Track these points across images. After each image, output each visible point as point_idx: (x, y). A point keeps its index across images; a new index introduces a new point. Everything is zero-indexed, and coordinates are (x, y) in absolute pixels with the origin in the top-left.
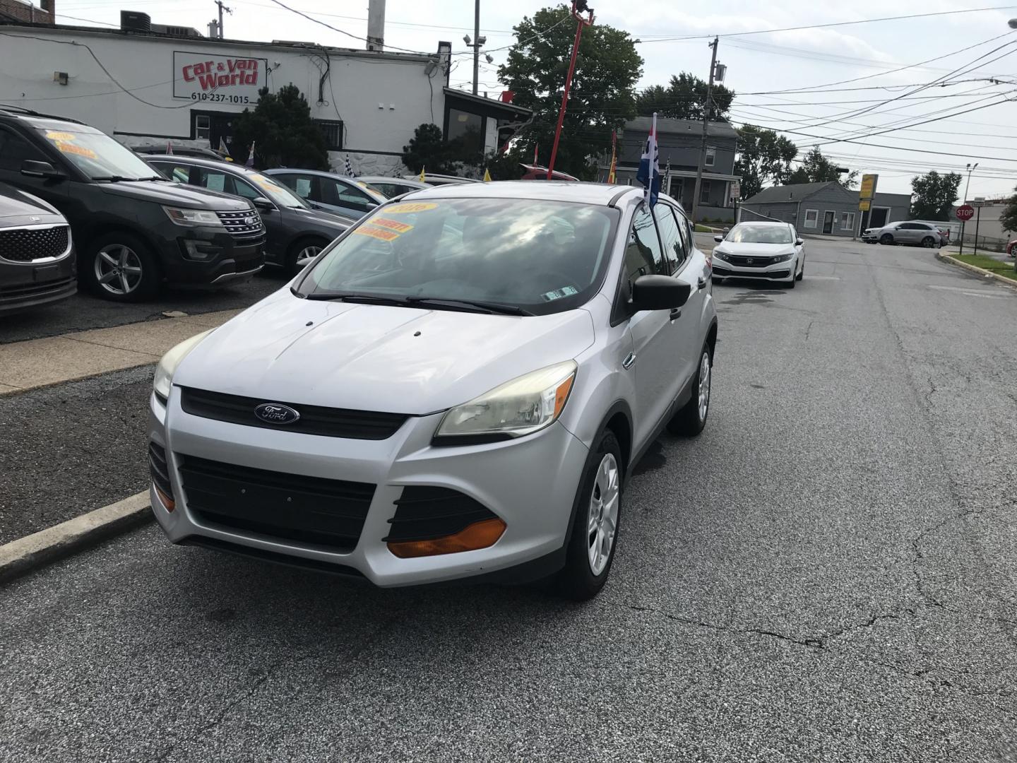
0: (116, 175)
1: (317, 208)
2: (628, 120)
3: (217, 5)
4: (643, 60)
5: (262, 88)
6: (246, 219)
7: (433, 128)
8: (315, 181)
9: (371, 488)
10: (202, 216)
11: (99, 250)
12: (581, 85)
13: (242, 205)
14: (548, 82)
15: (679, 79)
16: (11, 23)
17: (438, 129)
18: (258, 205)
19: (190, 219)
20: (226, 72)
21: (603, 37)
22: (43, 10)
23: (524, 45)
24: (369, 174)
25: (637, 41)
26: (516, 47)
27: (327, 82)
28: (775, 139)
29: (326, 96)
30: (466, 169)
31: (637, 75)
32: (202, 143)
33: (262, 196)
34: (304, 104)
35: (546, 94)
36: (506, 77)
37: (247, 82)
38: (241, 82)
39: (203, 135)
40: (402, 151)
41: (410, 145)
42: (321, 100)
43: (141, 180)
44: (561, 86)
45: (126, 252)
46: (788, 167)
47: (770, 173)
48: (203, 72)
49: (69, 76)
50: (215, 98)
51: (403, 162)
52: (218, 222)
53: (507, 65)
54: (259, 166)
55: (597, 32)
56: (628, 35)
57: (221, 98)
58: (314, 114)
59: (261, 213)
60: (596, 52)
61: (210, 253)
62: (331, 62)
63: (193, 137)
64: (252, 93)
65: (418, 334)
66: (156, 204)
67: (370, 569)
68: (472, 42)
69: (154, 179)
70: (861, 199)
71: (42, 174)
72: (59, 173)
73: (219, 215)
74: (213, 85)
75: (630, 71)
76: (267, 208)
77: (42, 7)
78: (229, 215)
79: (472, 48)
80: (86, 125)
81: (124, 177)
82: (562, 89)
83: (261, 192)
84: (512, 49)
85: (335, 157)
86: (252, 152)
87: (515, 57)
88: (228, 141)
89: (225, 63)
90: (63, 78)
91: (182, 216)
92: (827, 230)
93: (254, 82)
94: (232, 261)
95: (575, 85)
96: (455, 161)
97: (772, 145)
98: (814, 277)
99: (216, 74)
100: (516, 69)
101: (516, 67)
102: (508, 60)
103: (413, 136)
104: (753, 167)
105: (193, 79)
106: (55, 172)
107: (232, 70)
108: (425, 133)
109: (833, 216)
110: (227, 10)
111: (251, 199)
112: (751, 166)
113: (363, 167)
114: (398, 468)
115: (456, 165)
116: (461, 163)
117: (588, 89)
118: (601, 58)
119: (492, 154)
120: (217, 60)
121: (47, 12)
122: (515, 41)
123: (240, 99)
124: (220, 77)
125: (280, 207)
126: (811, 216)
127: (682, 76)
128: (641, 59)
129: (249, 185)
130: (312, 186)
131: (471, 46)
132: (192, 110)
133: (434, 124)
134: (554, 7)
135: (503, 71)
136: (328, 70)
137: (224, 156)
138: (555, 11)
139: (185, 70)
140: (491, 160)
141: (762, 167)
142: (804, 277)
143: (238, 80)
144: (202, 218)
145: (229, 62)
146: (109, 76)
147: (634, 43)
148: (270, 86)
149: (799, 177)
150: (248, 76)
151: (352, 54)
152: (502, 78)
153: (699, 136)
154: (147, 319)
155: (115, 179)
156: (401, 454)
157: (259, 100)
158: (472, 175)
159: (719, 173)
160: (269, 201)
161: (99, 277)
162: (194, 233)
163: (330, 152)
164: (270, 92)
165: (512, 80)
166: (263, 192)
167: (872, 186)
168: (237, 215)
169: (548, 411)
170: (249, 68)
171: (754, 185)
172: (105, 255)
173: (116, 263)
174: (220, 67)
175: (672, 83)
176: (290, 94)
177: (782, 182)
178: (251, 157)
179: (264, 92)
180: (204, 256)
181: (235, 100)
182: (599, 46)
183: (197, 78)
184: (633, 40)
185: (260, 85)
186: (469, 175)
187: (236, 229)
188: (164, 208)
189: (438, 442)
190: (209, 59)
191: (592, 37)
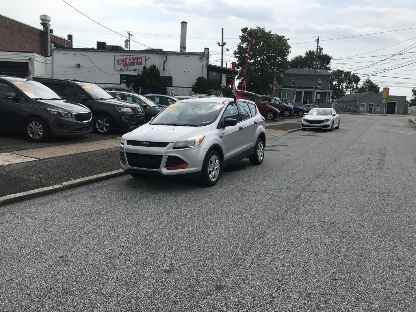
0: (102, 98)
1: (161, 106)
2: (286, 70)
3: (128, 34)
4: (291, 46)
5: (144, 66)
6: (139, 110)
7: (203, 78)
8: (161, 98)
9: (162, 156)
10: (126, 109)
11: (98, 119)
12: (266, 57)
13: (137, 106)
14: (254, 57)
15: (309, 52)
16: (61, 48)
17: (205, 78)
18: (142, 106)
19: (123, 110)
20: (132, 61)
21: (275, 38)
22: (69, 40)
23: (243, 43)
24: (181, 95)
25: (288, 39)
26: (240, 44)
27: (166, 63)
28: (351, 75)
29: (166, 68)
30: (215, 92)
31: (288, 52)
32: (124, 86)
33: (144, 103)
34: (158, 71)
35: (252, 61)
36: (237, 55)
37: (139, 64)
38: (137, 64)
39: (124, 83)
40: (192, 86)
41: (195, 84)
42: (164, 69)
43: (109, 99)
44: (258, 58)
45: (105, 120)
46: (356, 86)
47: (349, 89)
48: (124, 61)
49: (80, 65)
50: (128, 70)
51: (193, 90)
52: (131, 111)
53: (237, 51)
54: (143, 94)
55: (272, 36)
56: (285, 37)
57: (130, 70)
58: (161, 75)
59: (143, 108)
60: (272, 44)
61: (128, 120)
62: (167, 56)
63: (120, 84)
64: (140, 68)
65: (173, 130)
66: (113, 106)
67: (162, 172)
68: (221, 44)
69: (112, 99)
70: (383, 98)
71: (82, 98)
72: (87, 98)
73: (131, 109)
74: (127, 66)
75: (286, 51)
76: (145, 107)
77: (68, 39)
78: (134, 109)
79: (221, 46)
80: (92, 83)
81: (104, 98)
82: (259, 59)
83: (143, 102)
84: (239, 44)
85: (169, 89)
86: (140, 89)
87: (240, 47)
88: (133, 85)
89: (131, 58)
90: (78, 65)
91: (121, 109)
92: (370, 111)
93: (141, 64)
94: (135, 122)
95: (264, 57)
96: (210, 89)
97: (349, 77)
98: (344, 128)
99: (128, 62)
100: (240, 52)
101: (240, 51)
102: (238, 49)
103: (196, 81)
104: (342, 86)
105: (121, 64)
106: (86, 98)
107: (134, 60)
108: (200, 80)
109: (372, 106)
110: (132, 35)
111: (140, 104)
112: (341, 86)
113: (179, 92)
114: (167, 152)
115: (211, 91)
116: (213, 90)
117: (269, 59)
118: (274, 46)
119: (224, 86)
120: (128, 57)
121: (70, 41)
122: (240, 41)
123: (136, 70)
124: (130, 63)
125: (149, 106)
126: (363, 106)
127: (310, 51)
128: (290, 46)
129: (139, 100)
130: (160, 99)
131: (220, 46)
132: (120, 75)
133: (203, 76)
134: (255, 28)
135: (235, 53)
136: (166, 59)
137: (131, 90)
138: (255, 29)
139: (118, 61)
140: (223, 89)
141: (345, 86)
142: (339, 128)
143: (136, 64)
144: (126, 110)
145: (133, 58)
146: (94, 64)
147: (287, 40)
148: (146, 66)
149: (362, 90)
150: (139, 62)
151: (175, 53)
152: (235, 56)
153: (313, 75)
154: (111, 138)
155: (102, 99)
156: (167, 150)
157: (143, 70)
158: (217, 94)
159: (324, 90)
160: (146, 105)
161: (97, 127)
162: (124, 114)
163: (167, 88)
164: (147, 67)
165: (239, 56)
166: (144, 102)
167: (387, 93)
168: (136, 109)
169: (197, 143)
170: (139, 59)
171: (342, 94)
172: (99, 121)
173: (102, 123)
174: (130, 60)
175: (306, 54)
176: (154, 68)
177: (354, 92)
178: (140, 91)
179: (144, 68)
180: (127, 121)
181: (135, 70)
182: (273, 42)
183: (122, 64)
184: (287, 39)
185: (143, 65)
186: (216, 94)
187: (136, 113)
188: (116, 107)
189: (175, 148)
190: (126, 57)
191: (270, 39)
